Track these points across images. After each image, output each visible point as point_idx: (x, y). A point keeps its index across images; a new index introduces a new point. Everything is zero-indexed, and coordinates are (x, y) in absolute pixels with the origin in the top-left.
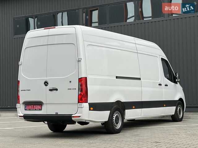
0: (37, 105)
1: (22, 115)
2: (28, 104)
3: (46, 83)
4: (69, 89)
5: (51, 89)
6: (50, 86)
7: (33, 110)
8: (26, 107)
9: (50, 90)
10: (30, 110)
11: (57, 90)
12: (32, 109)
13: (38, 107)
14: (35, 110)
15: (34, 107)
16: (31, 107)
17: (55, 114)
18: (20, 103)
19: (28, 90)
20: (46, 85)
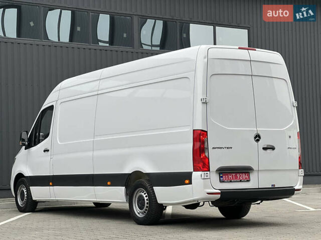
0: (242, 173)
1: (220, 191)
2: (225, 172)
3: (258, 138)
4: (289, 148)
5: (266, 146)
6: (263, 143)
7: (236, 182)
8: (222, 177)
9: (265, 149)
10: (231, 181)
11: (273, 148)
12: (235, 180)
13: (244, 176)
14: (241, 181)
15: (236, 177)
16: (233, 177)
17: (271, 187)
18: (209, 171)
19: (228, 148)
20: (258, 141)
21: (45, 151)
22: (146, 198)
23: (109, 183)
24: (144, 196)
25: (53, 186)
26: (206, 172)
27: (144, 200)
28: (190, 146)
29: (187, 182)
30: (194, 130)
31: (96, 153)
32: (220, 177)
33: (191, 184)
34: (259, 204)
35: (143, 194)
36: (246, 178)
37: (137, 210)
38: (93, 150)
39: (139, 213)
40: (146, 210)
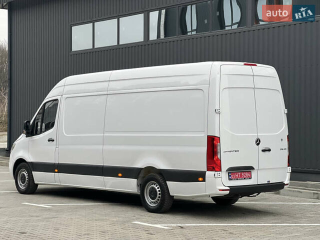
0: (246, 172)
1: (229, 188)
2: (234, 172)
3: (258, 142)
4: (281, 149)
5: (264, 149)
6: (262, 146)
8: (230, 176)
9: (263, 151)
10: (237, 179)
11: (269, 150)
12: (240, 178)
13: (247, 174)
14: (245, 179)
15: (241, 176)
17: (267, 183)
18: (221, 171)
19: (236, 151)
20: (258, 144)
21: (49, 141)
22: (158, 190)
23: (120, 175)
24: (156, 188)
25: (58, 172)
26: (218, 172)
27: (156, 191)
28: (204, 149)
29: (201, 179)
30: (208, 136)
31: (106, 147)
32: (229, 176)
33: (205, 181)
34: (255, 196)
35: (155, 186)
36: (249, 176)
37: (148, 200)
38: (103, 144)
39: (150, 203)
40: (158, 200)
